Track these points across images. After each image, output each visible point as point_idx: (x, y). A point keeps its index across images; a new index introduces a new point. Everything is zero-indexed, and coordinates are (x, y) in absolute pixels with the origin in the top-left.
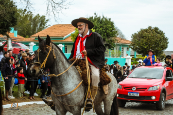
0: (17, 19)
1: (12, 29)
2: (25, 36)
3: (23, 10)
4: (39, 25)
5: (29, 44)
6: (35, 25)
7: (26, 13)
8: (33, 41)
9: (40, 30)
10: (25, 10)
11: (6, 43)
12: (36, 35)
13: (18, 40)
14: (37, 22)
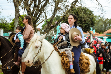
0: (94, 22)
1: (92, 28)
2: (100, 33)
3: (98, 16)
4: (108, 25)
5: (103, 38)
6: (106, 25)
7: (100, 18)
8: (105, 35)
9: (109, 28)
10: (99, 16)
11: (89, 38)
12: (107, 32)
13: (95, 35)
14: (107, 23)
